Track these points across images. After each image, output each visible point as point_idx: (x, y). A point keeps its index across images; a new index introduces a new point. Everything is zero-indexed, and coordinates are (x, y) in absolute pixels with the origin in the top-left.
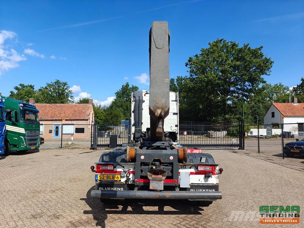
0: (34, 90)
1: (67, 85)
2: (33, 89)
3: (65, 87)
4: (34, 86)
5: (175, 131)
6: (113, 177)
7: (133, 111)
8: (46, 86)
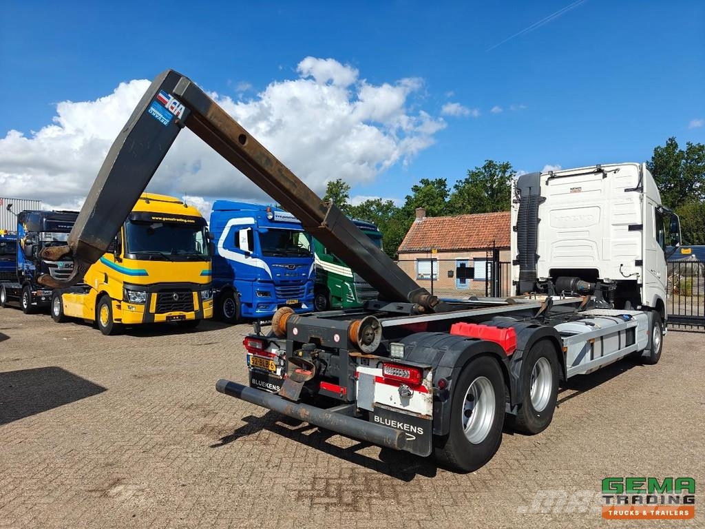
0: (446, 189)
1: (509, 170)
2: (445, 185)
3: (507, 175)
4: (445, 180)
6: (267, 363)
7: (514, 227)
8: (468, 177)
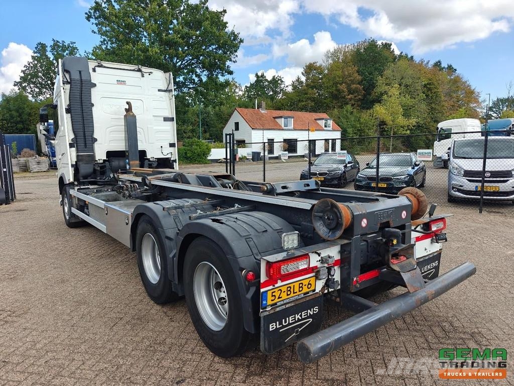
5: (169, 156)
6: (301, 285)
7: (66, 109)
